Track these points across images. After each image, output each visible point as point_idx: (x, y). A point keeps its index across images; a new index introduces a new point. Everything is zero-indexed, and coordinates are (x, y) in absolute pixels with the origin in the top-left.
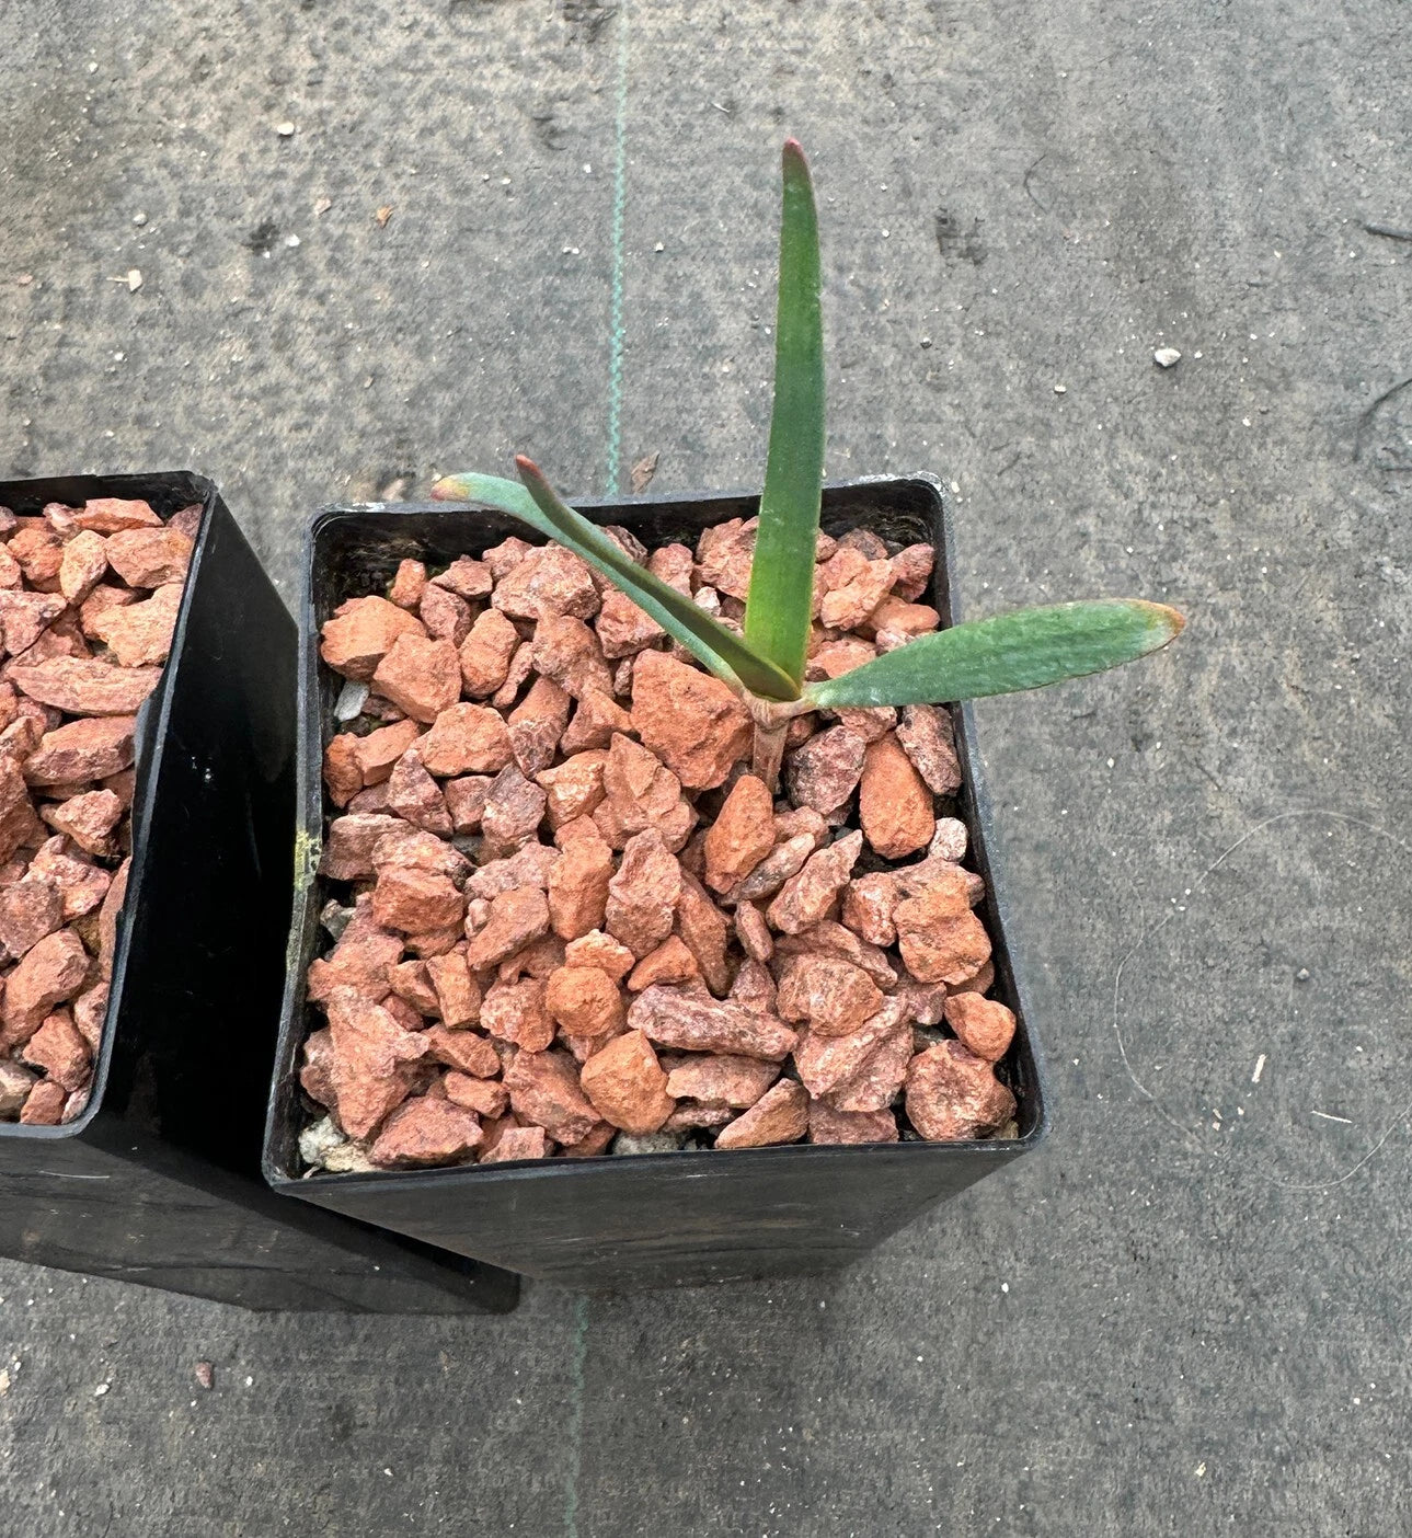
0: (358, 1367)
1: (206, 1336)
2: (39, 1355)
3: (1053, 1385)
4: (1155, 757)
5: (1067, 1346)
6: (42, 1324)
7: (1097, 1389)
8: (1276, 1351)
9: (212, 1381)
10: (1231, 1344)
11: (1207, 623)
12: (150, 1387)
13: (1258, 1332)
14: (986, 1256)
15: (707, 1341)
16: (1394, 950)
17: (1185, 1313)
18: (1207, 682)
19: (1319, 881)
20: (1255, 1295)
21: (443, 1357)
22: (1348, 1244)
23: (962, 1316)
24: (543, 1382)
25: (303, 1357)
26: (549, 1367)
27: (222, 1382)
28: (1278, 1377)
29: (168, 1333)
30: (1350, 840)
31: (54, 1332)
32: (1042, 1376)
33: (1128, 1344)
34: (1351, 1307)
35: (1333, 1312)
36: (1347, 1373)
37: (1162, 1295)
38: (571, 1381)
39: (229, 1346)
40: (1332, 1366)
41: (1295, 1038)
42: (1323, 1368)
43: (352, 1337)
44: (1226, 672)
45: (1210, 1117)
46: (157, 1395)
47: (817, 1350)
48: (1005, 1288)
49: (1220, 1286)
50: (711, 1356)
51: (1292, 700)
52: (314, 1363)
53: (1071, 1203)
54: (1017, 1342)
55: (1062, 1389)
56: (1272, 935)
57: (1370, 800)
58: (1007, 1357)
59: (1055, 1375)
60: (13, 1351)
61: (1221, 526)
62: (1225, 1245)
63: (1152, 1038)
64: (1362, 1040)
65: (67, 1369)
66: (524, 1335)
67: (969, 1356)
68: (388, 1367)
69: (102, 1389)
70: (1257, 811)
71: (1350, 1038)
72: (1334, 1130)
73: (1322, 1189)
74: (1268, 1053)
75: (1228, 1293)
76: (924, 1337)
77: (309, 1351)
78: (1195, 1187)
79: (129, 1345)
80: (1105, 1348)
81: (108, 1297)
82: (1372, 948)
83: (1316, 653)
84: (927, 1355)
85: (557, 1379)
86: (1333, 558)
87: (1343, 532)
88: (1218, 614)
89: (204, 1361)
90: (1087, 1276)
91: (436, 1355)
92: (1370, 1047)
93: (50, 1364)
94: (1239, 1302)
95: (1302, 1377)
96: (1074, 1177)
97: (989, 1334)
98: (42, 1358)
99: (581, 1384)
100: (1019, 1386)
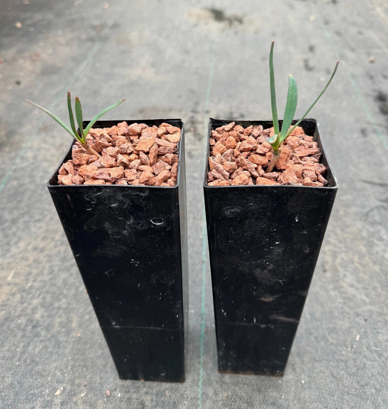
0: (147, 393)
1: (109, 385)
2: (68, 387)
3: (316, 404)
4: (329, 274)
5: (319, 395)
6: (69, 380)
7: (326, 405)
8: (368, 398)
9: (111, 394)
10: (357, 397)
11: (337, 250)
12: (94, 395)
13: (363, 394)
14: (298, 375)
15: (231, 392)
16: (386, 315)
17: (346, 390)
18: (338, 261)
19: (367, 300)
20: (362, 386)
21: (167, 392)
22: (383, 376)
23: (293, 388)
24: (191, 399)
25: (133, 390)
26: (193, 395)
27: (113, 395)
28: (369, 405)
29: (100, 383)
30: (373, 293)
31: (72, 382)
32: (313, 402)
33: (333, 396)
34: (385, 389)
35: (381, 390)
36: (386, 404)
37: (340, 385)
38: (198, 399)
39: (114, 387)
40: (382, 402)
41: (366, 332)
42: (380, 403)
43: (145, 387)
44: (342, 259)
45: (347, 347)
46: (96, 397)
47: (258, 395)
48: (303, 382)
49: (354, 384)
50: (232, 395)
51: (357, 265)
52: (135, 392)
53: (317, 364)
54: (306, 394)
55: (318, 405)
56: (359, 311)
57: (377, 285)
58: (304, 398)
59: (316, 402)
60: (61, 386)
61: (338, 231)
62: (354, 375)
63: (333, 331)
64: (381, 333)
65: (74, 390)
66: (187, 388)
67: (295, 397)
68: (154, 394)
69: (83, 395)
70: (352, 286)
71: (378, 333)
72: (376, 351)
73: (376, 364)
74: (360, 334)
75: (356, 386)
76: (284, 392)
77: (134, 389)
78: (346, 362)
79: (90, 386)
80: (327, 397)
81: (85, 375)
82: (381, 314)
83: (362, 256)
84: (285, 396)
85: (195, 398)
86: (363, 239)
87: (365, 234)
88: (339, 248)
89: (108, 389)
90: (322, 380)
91: (165, 392)
92: (383, 334)
93: (70, 389)
94: (359, 387)
95: (375, 405)
96: (317, 358)
97: (299, 392)
98: (69, 387)
99: (201, 400)
100: (308, 404)
